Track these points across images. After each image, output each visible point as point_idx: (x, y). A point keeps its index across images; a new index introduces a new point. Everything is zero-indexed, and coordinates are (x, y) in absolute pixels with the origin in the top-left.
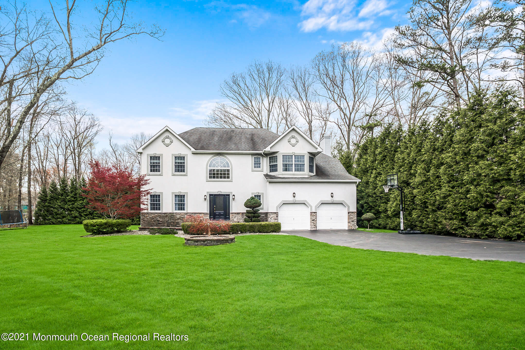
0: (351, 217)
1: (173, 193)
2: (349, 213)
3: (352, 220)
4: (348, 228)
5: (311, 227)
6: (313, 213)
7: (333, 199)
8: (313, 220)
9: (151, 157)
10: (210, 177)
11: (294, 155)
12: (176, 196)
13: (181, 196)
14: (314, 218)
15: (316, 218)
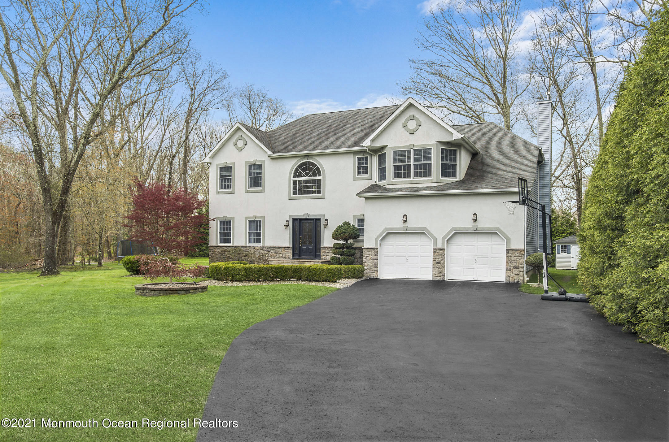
0: (513, 258)
1: (246, 218)
2: (508, 251)
3: (515, 264)
4: (506, 280)
5: (434, 275)
6: (438, 251)
7: (477, 224)
8: (437, 263)
9: (221, 168)
10: (295, 193)
11: (412, 150)
12: (250, 222)
13: (257, 221)
14: (439, 259)
15: (444, 259)
